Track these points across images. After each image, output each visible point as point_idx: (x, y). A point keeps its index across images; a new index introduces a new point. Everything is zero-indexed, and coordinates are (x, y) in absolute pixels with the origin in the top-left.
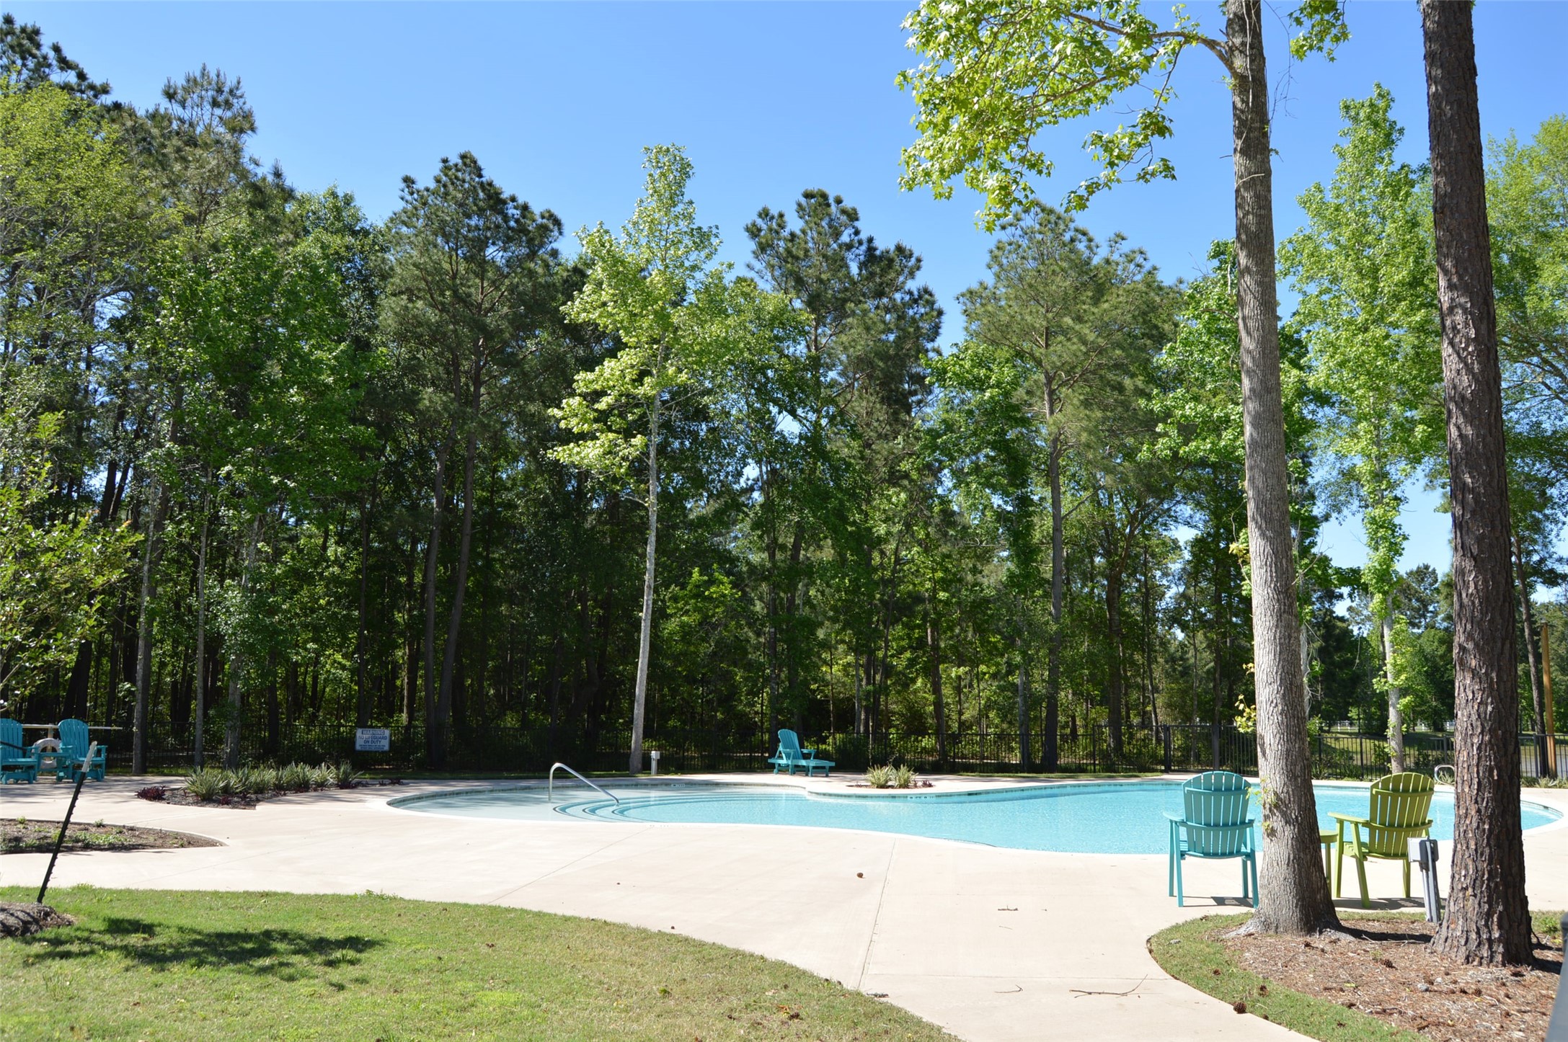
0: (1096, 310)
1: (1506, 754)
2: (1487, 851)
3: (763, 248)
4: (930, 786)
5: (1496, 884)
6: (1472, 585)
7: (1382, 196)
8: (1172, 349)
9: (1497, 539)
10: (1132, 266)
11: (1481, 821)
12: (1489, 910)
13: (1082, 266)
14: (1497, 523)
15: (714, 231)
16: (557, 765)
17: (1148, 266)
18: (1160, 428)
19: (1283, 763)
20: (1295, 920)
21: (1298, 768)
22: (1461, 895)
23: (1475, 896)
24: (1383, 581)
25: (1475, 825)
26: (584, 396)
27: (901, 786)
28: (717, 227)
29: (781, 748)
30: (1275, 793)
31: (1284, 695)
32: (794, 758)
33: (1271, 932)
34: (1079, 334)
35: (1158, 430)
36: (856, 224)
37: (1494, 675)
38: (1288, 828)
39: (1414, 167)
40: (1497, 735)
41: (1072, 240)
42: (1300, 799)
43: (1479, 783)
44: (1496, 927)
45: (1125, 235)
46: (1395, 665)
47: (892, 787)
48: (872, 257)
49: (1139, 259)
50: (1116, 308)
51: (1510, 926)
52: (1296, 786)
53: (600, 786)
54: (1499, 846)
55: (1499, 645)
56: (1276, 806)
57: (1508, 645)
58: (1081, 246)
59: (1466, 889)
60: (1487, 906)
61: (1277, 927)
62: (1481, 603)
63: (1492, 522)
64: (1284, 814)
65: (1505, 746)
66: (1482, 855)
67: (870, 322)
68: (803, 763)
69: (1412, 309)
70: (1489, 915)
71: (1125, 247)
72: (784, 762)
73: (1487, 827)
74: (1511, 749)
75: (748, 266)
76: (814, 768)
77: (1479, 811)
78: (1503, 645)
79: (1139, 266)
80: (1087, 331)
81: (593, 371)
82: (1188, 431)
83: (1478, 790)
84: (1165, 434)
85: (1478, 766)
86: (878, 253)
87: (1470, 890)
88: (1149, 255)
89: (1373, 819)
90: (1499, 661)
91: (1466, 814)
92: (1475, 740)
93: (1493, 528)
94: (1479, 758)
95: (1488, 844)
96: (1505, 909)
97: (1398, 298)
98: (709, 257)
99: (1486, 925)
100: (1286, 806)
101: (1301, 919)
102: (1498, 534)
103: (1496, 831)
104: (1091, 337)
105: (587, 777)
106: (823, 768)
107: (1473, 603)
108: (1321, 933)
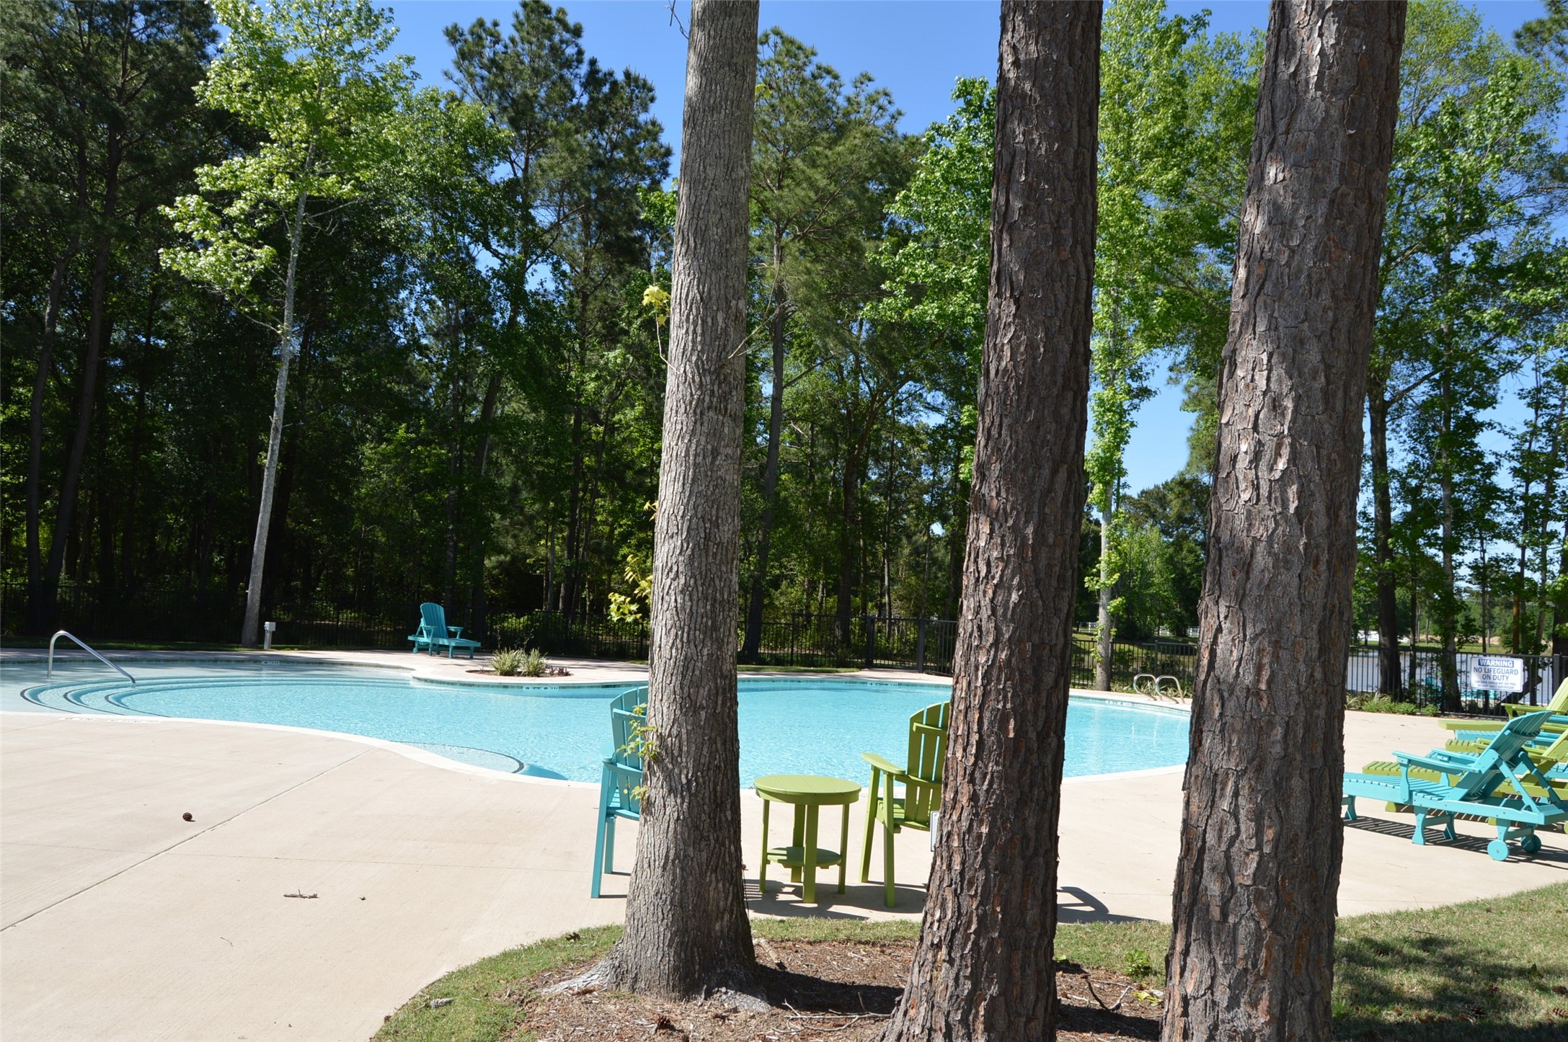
0: (829, 153)
1: (1036, 688)
2: (981, 876)
3: (463, 55)
4: (567, 674)
5: (991, 944)
6: (1007, 352)
7: (1148, 44)
8: (906, 197)
9: (1063, 263)
10: (875, 109)
11: (976, 817)
12: (973, 992)
13: (822, 107)
14: (1066, 232)
15: (387, 14)
16: (62, 632)
17: (892, 109)
18: (885, 286)
19: (676, 681)
20: (665, 968)
21: (704, 692)
22: (930, 956)
23: (951, 961)
24: (1105, 470)
25: (965, 824)
26: (207, 196)
27: (529, 674)
28: (391, 10)
29: (423, 624)
30: (660, 737)
31: (691, 557)
32: (435, 636)
33: (625, 989)
34: (808, 179)
35: (883, 286)
36: (580, 41)
37: (1030, 531)
38: (671, 801)
39: (1188, 18)
40: (1022, 652)
41: (814, 77)
42: (699, 750)
43: (980, 744)
44: (980, 1027)
45: (872, 76)
46: (1109, 563)
47: (519, 674)
48: (594, 79)
49: (883, 101)
50: (852, 153)
51: (1010, 1024)
52: (696, 725)
53: (112, 660)
54: (1003, 869)
55: (1046, 472)
56: (657, 759)
57: (1062, 475)
58: (824, 83)
59: (937, 947)
60: (969, 985)
61: (635, 980)
62: (1019, 388)
63: (1056, 229)
64: (669, 776)
65: (1036, 672)
66: (971, 883)
67: (574, 144)
68: (445, 642)
69: (1165, 167)
70: (971, 1002)
71: (870, 88)
72: (424, 639)
73: (985, 830)
74: (1049, 679)
75: (446, 74)
76: (455, 648)
77: (974, 798)
78: (1054, 472)
79: (880, 108)
80: (818, 177)
81: (219, 165)
82: (917, 293)
83: (978, 756)
84: (890, 294)
85: (981, 709)
86: (601, 75)
87: (943, 953)
88: (893, 98)
89: (912, 768)
90: (1043, 505)
91: (955, 800)
92: (982, 659)
93: (1058, 243)
94: (985, 694)
95: (984, 864)
96: (1002, 992)
97: (1148, 156)
98: (380, 47)
99: (964, 1021)
100: (673, 760)
101: (676, 969)
102: (1065, 254)
103: (1003, 838)
104: (823, 183)
105: (94, 648)
106: (467, 648)
107: (1006, 388)
108: (709, 995)
